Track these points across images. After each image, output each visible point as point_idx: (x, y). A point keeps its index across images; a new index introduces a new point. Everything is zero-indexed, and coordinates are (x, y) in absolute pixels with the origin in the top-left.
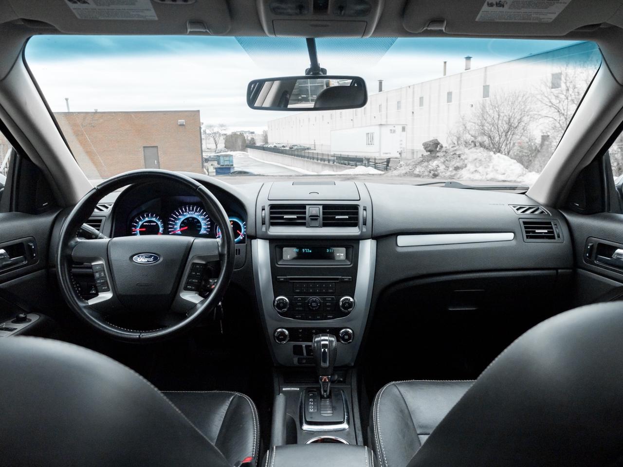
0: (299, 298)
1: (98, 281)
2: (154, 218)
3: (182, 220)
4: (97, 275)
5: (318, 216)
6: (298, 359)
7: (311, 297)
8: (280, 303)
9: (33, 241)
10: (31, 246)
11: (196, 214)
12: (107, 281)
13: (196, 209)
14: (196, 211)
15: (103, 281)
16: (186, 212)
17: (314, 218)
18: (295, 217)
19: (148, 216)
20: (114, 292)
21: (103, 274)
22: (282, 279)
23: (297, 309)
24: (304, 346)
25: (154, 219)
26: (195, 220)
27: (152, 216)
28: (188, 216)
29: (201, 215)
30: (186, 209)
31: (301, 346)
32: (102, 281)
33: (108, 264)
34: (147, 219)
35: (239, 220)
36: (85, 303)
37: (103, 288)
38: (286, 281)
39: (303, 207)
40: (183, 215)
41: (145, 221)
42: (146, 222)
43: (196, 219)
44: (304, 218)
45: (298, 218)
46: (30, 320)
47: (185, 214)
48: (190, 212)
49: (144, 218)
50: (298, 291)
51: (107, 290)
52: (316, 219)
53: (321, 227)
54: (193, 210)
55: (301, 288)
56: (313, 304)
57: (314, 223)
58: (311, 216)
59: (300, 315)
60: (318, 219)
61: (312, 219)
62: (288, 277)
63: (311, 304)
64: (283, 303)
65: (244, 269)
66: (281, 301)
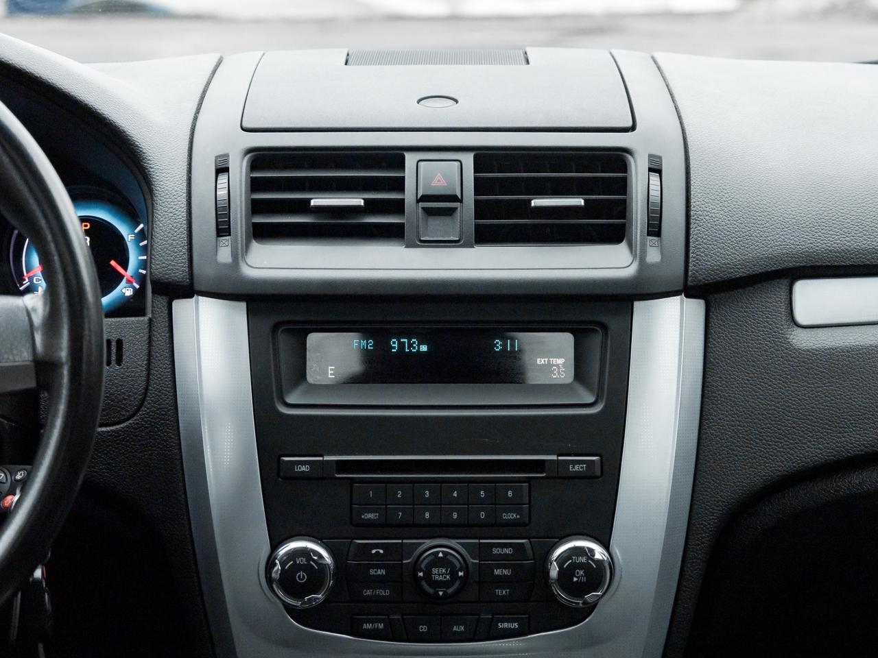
0: (377, 545)
5: (454, 198)
7: (429, 543)
8: (296, 568)
17: (440, 205)
18: (356, 200)
22: (305, 468)
23: (368, 592)
35: (117, 216)
38: (320, 475)
39: (394, 157)
44: (398, 207)
45: (370, 208)
50: (371, 516)
52: (449, 212)
53: (471, 245)
55: (386, 505)
56: (435, 571)
57: (438, 228)
58: (425, 198)
59: (377, 621)
60: (456, 209)
61: (429, 212)
62: (326, 458)
63: (428, 573)
64: (307, 568)
65: (143, 425)
66: (301, 561)
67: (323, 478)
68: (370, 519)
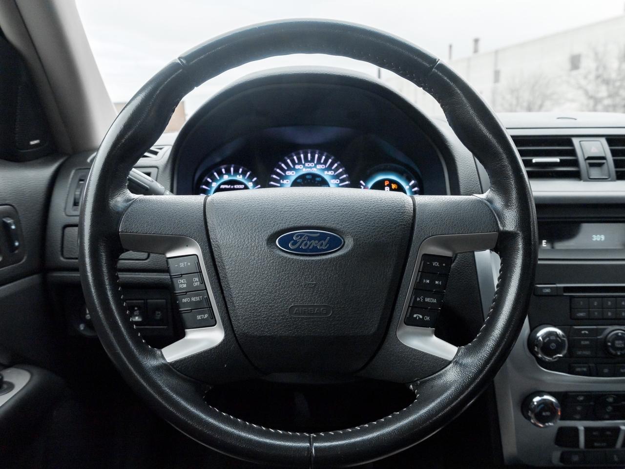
0: (585, 329)
1: (185, 300)
2: (240, 174)
3: (293, 178)
4: (182, 284)
5: (603, 158)
6: (562, 454)
8: (550, 341)
9: (13, 213)
10: (10, 225)
11: (319, 167)
12: (208, 299)
13: (319, 159)
14: (319, 162)
15: (198, 299)
16: (300, 162)
17: (596, 162)
18: (557, 160)
19: (228, 172)
20: (229, 327)
21: (196, 282)
22: (548, 291)
23: (579, 353)
24: (581, 428)
25: (239, 178)
26: (318, 179)
27: (236, 172)
28: (304, 171)
29: (329, 168)
30: (299, 159)
31: (576, 430)
32: (193, 299)
33: (209, 255)
34: (226, 178)
35: (400, 178)
36: (154, 356)
37: (199, 317)
38: (556, 294)
39: (566, 140)
40: (294, 169)
41: (222, 181)
42: (225, 183)
43: (319, 176)
44: (575, 163)
45: (562, 163)
46: (11, 386)
47: (297, 167)
48: (307, 165)
49: (220, 174)
50: (581, 314)
51: (209, 323)
52: (600, 165)
53: (614, 181)
54: (312, 160)
55: (589, 308)
56: (617, 342)
57: (595, 172)
58: (589, 158)
59: (584, 367)
60: (604, 163)
61: (591, 165)
62: (558, 285)
63: (613, 343)
64: (556, 341)
65: (456, 270)
66: (553, 338)
67: (557, 295)
68: (581, 316)
